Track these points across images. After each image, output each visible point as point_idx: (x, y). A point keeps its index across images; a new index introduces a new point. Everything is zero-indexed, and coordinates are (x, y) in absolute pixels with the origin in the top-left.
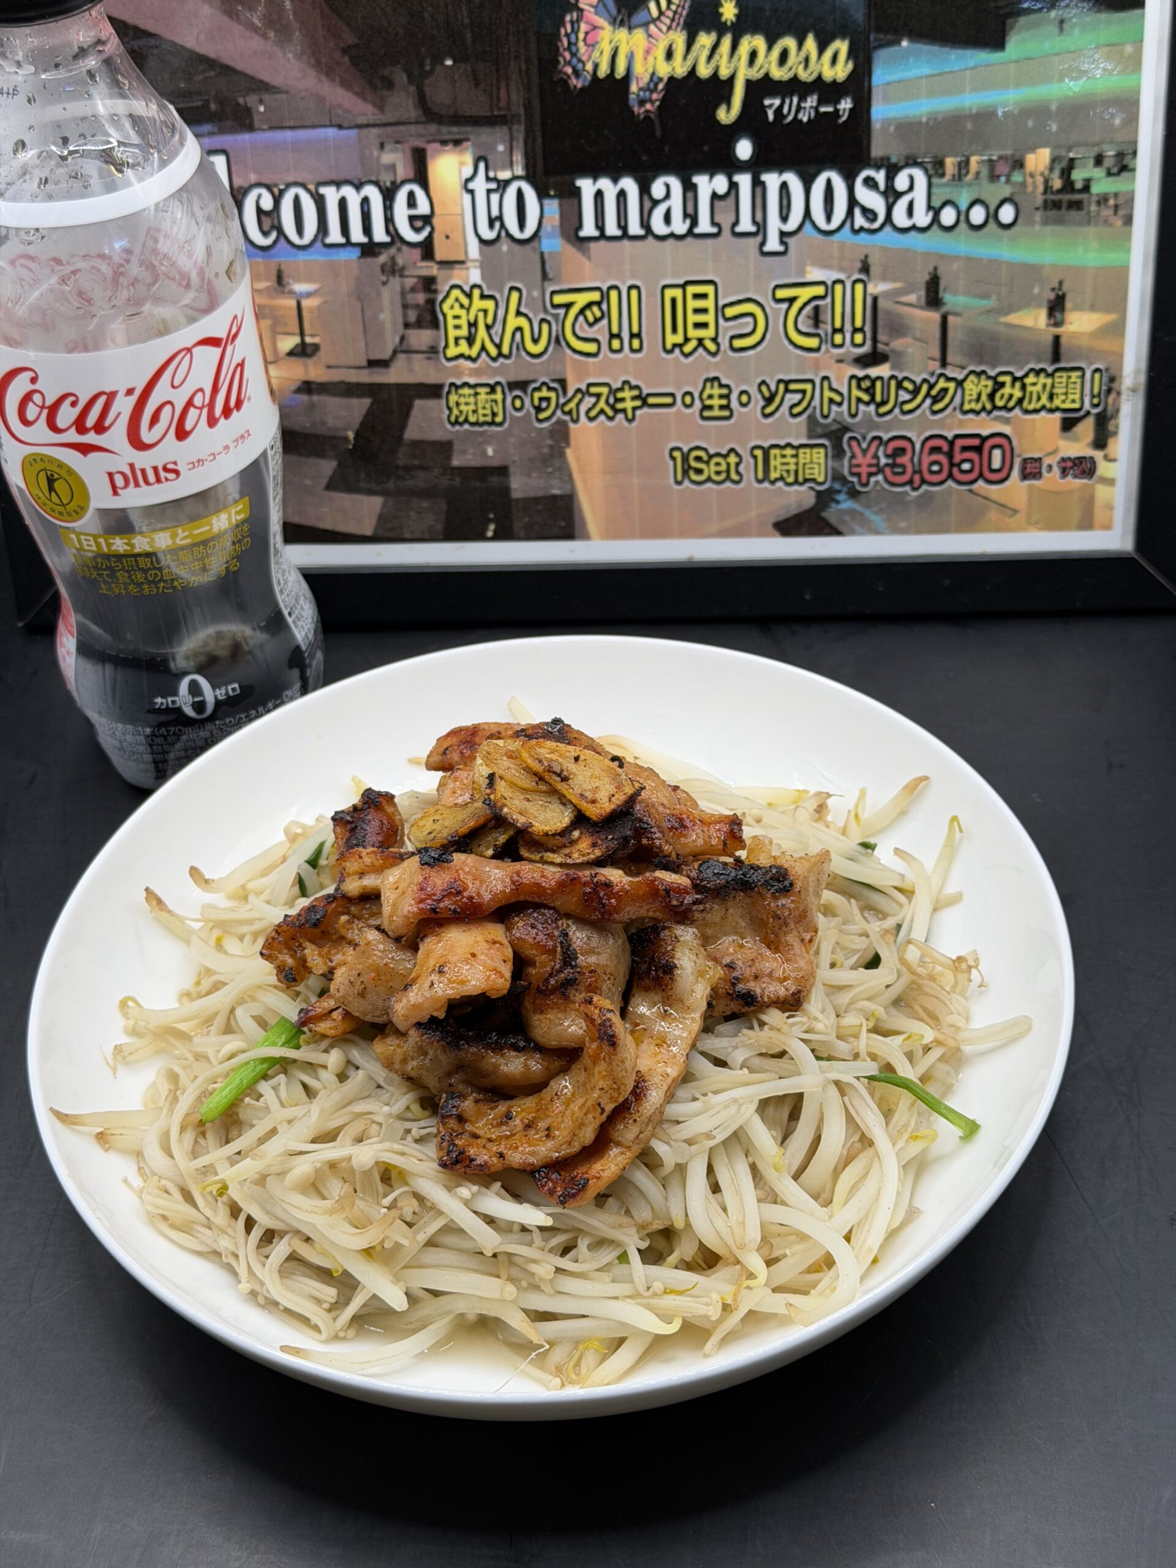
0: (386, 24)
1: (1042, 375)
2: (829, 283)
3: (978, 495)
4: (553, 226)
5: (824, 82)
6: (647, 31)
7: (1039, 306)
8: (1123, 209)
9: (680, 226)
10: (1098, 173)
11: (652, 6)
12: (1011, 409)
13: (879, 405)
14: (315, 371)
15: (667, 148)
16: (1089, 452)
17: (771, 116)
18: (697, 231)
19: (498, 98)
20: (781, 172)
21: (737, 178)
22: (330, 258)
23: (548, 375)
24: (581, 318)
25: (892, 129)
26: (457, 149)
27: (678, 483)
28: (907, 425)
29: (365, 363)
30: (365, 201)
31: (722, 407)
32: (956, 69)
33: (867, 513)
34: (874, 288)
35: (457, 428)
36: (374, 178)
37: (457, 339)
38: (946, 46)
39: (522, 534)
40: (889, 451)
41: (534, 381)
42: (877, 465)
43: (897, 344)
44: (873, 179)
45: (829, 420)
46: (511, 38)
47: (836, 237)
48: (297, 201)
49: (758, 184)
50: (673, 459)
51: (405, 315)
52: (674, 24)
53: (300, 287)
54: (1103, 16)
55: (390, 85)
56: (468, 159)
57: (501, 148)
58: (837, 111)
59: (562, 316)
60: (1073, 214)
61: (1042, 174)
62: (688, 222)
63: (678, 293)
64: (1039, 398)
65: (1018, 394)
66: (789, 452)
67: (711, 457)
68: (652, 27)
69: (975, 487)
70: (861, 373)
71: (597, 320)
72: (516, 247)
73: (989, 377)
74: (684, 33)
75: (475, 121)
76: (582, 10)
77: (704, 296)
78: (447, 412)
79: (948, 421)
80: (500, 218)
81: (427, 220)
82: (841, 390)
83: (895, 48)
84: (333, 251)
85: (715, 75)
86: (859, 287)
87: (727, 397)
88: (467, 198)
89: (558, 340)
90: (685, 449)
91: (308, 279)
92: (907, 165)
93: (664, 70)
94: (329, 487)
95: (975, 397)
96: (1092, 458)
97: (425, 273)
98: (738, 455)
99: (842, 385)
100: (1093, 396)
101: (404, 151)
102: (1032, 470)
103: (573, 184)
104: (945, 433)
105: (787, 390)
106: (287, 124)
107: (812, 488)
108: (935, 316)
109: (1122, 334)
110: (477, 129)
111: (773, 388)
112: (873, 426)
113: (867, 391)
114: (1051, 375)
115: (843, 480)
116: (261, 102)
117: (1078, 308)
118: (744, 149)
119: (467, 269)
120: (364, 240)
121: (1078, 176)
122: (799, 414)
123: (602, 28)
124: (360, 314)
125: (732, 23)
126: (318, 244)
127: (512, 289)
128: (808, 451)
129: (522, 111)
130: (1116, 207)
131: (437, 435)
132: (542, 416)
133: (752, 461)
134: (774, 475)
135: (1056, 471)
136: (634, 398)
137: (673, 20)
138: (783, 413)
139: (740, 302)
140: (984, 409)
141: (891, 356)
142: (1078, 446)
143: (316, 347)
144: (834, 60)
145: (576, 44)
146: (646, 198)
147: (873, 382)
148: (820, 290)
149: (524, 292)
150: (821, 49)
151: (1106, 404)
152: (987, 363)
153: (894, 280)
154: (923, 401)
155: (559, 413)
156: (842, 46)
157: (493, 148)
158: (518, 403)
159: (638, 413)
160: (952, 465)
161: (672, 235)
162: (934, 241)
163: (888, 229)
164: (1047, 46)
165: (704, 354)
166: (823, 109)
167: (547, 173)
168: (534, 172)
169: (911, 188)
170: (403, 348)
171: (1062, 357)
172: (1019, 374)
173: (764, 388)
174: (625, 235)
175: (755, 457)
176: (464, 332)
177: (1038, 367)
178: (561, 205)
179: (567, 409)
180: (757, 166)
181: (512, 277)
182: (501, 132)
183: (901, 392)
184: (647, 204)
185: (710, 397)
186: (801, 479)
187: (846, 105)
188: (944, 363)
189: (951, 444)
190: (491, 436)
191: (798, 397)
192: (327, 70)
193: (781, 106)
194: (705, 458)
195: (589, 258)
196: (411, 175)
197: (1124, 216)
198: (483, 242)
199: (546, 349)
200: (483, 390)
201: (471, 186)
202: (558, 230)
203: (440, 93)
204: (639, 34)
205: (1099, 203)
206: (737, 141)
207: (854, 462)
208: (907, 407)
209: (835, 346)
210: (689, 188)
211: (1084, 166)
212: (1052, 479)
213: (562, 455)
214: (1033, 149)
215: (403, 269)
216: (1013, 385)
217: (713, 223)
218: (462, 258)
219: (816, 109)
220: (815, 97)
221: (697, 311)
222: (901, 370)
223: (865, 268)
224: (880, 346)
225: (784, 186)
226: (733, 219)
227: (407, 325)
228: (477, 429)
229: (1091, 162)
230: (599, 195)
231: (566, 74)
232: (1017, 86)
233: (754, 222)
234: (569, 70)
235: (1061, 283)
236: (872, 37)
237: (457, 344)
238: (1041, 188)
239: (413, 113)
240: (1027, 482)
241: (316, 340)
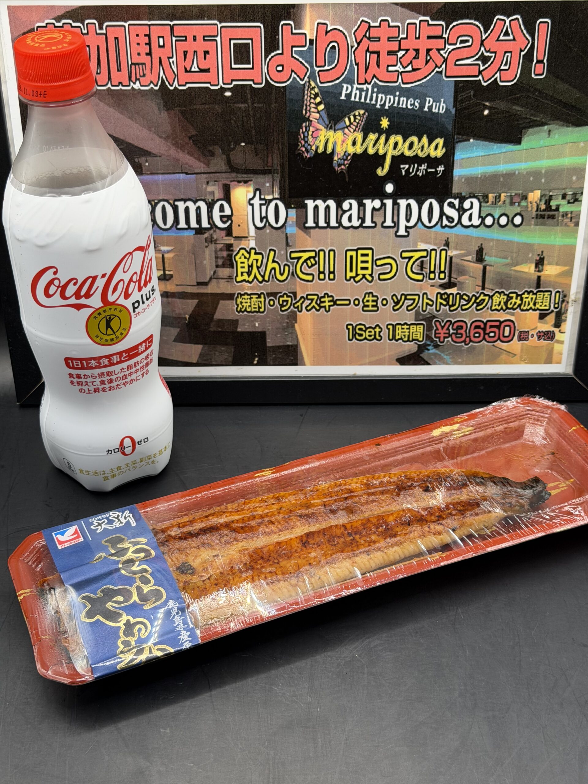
0: (211, 125)
1: (531, 294)
2: (429, 250)
3: (497, 347)
4: (292, 221)
5: (431, 158)
6: (344, 132)
7: (531, 263)
8: (575, 219)
9: (356, 222)
10: (564, 202)
11: (347, 120)
12: (514, 309)
13: (450, 306)
14: (171, 287)
15: (351, 186)
16: (552, 329)
17: (404, 173)
18: (364, 225)
19: (267, 162)
20: (407, 199)
21: (385, 201)
22: (179, 235)
23: (287, 290)
24: (305, 264)
25: (463, 180)
26: (246, 185)
27: (350, 340)
28: (465, 317)
29: (196, 284)
30: (198, 208)
31: (373, 306)
32: (497, 152)
33: (442, 355)
34: (452, 253)
35: (241, 313)
36: (203, 198)
37: (242, 273)
38: (492, 142)
39: (271, 363)
40: (455, 327)
41: (281, 293)
42: (449, 333)
43: (461, 279)
44: (453, 203)
45: (426, 313)
46: (275, 133)
47: (433, 229)
48: (164, 209)
49: (396, 204)
50: (348, 329)
51: (216, 262)
52: (357, 129)
53: (164, 248)
54: (570, 129)
55: (212, 154)
56: (251, 189)
57: (268, 185)
58: (436, 171)
59: (295, 263)
60: (550, 220)
61: (536, 202)
62: (360, 220)
63: (354, 253)
64: (529, 304)
65: (519, 302)
66: (405, 327)
67: (367, 328)
68: (346, 130)
69: (495, 344)
70: (442, 292)
71: (313, 265)
72: (274, 231)
73: (505, 295)
74: (362, 132)
75: (255, 172)
76: (311, 121)
77: (367, 255)
78: (236, 306)
79: (484, 314)
80: (266, 217)
81: (229, 217)
82: (432, 299)
83: (465, 143)
84: (181, 231)
85: (377, 153)
86: (444, 253)
87: (376, 301)
88: (250, 208)
89: (293, 274)
90: (354, 325)
91: (167, 246)
92: (470, 197)
93: (351, 150)
94: (175, 341)
95: (498, 303)
96: (553, 331)
97: (227, 242)
98: (380, 327)
99: (433, 297)
100: (555, 304)
101: (218, 185)
102: (524, 336)
103: (304, 202)
104: (483, 320)
105: (406, 299)
106: (160, 172)
107: (416, 343)
108: (481, 266)
109: (571, 276)
110: (256, 176)
111: (399, 297)
112: (447, 315)
113: (445, 300)
114: (536, 294)
115: (432, 341)
116: (147, 161)
117: (550, 264)
118: (389, 188)
119: (249, 240)
120: (198, 226)
121: (553, 203)
122: (412, 310)
123: (321, 130)
124: (194, 261)
125: (386, 128)
126: (174, 228)
127: (270, 250)
128: (415, 326)
129: (279, 168)
130: (571, 218)
131: (231, 317)
132: (283, 309)
133: (387, 331)
134: (397, 337)
135: (535, 336)
136: (329, 301)
137: (357, 127)
138: (404, 309)
139: (384, 258)
140: (502, 308)
141: (458, 283)
142: (547, 326)
143: (171, 276)
144: (436, 148)
145: (307, 137)
146: (339, 209)
147: (449, 296)
148: (424, 254)
149: (277, 252)
150: (430, 143)
151: (561, 307)
152: (504, 289)
153: (461, 250)
154: (473, 304)
155: (292, 307)
156: (440, 141)
157: (264, 184)
158: (272, 303)
159: (331, 308)
160: (485, 334)
161: (352, 227)
162: (482, 232)
163: (459, 226)
164: (542, 142)
165: (366, 281)
166: (429, 170)
167: (290, 197)
168: (284, 196)
169: (471, 208)
170: (215, 277)
171: (541, 286)
172: (520, 293)
173: (394, 298)
174: (328, 226)
175: (389, 329)
176: (246, 269)
177: (529, 290)
178: (296, 212)
179: (296, 305)
180: (395, 196)
181: (271, 246)
182: (268, 177)
183: (462, 301)
184: (340, 212)
185: (368, 301)
186: (411, 339)
187: (441, 168)
188: (483, 288)
189: (485, 324)
190: (258, 318)
191: (412, 302)
192: (180, 147)
193: (409, 168)
194: (364, 329)
195: (310, 237)
196: (222, 196)
197: (575, 222)
198: (256, 228)
199: (287, 278)
200: (254, 297)
201: (252, 202)
202: (295, 224)
203: (238, 158)
204: (339, 133)
205: (563, 216)
206: (387, 184)
207: (437, 332)
208: (464, 307)
209: (430, 279)
210: (361, 205)
211: (558, 199)
212: (533, 341)
213: (293, 327)
214: (532, 192)
215: (216, 240)
216: (517, 298)
217: (373, 222)
218: (247, 235)
219: (426, 170)
220: (426, 164)
221: (362, 262)
222: (462, 291)
223: (447, 244)
224: (452, 279)
225: (409, 206)
226: (383, 220)
227: (217, 266)
228: (251, 314)
229: (560, 197)
230: (316, 208)
231: (302, 151)
232: (526, 161)
233: (393, 221)
234: (304, 149)
235: (542, 252)
236: (455, 137)
237: (242, 275)
238: (535, 209)
239: (224, 168)
240: (521, 342)
241: (171, 273)
